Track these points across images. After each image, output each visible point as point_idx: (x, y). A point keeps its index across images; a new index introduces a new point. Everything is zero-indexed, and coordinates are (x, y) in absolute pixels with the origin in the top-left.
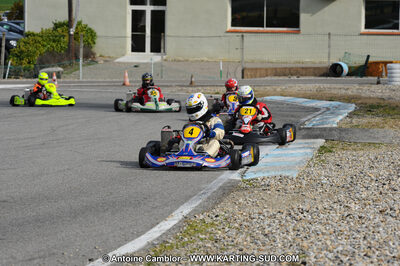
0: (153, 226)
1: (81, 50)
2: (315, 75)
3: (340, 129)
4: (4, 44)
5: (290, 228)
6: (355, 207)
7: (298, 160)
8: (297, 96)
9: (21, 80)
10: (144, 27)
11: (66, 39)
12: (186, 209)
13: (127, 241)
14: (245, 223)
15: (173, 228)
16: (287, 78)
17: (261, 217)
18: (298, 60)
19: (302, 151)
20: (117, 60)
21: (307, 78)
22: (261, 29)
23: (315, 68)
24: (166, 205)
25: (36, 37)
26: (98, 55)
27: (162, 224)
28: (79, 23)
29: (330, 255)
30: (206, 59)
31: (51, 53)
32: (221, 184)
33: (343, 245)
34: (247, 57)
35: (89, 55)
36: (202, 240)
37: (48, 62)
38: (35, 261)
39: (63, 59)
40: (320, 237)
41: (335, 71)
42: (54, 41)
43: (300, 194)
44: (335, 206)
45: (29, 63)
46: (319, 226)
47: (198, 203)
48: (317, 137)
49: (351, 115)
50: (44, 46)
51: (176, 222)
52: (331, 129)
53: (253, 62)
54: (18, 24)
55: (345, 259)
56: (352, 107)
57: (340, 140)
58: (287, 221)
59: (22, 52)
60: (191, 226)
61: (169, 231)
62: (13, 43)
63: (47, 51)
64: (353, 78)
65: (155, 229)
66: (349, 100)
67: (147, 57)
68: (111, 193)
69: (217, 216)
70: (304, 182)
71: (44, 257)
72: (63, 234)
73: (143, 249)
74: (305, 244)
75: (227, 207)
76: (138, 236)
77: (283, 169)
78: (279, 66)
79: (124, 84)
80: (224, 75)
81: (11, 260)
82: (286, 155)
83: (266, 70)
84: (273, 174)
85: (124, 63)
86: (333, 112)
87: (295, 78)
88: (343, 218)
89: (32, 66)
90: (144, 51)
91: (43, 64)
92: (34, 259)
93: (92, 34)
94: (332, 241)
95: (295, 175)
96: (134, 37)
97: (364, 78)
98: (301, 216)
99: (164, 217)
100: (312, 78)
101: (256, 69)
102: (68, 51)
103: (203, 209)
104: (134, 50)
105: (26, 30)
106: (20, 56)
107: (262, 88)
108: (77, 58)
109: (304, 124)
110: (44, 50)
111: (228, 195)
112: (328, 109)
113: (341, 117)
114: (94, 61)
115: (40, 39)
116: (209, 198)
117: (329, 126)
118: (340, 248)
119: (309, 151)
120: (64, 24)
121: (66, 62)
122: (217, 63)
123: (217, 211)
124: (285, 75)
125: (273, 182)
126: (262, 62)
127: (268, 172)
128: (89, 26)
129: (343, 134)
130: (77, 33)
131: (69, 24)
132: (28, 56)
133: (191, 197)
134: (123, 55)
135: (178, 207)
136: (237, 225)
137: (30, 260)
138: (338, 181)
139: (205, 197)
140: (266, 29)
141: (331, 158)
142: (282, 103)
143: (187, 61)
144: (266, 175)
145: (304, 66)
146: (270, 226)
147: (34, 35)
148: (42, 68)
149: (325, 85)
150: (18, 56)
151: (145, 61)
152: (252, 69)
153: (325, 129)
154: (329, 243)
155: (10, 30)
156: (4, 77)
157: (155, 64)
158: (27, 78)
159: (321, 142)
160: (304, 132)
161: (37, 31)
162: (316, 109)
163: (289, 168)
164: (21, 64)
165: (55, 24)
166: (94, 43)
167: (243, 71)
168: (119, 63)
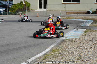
0: (44, 50)
1: (27, 8)
2: (84, 14)
3: (90, 27)
4: (8, 7)
5: (78, 51)
6: (93, 45)
7: (79, 34)
8: (79, 19)
9: (12, 15)
10: (42, 2)
11: (23, 5)
12: (52, 46)
13: (38, 54)
14: (67, 49)
15: (49, 51)
16: (77, 14)
17: (71, 48)
18: (80, 10)
19: (80, 32)
21: (82, 14)
22: (70, 3)
23: (84, 12)
24: (47, 45)
26: (31, 9)
27: (46, 50)
28: (26, 2)
29: (87, 57)
30: (57, 10)
31: (19, 9)
32: (61, 40)
33: (91, 54)
34: (67, 9)
35: (29, 9)
36: (56, 53)
37: (19, 11)
38: (16, 59)
39: (22, 10)
40: (85, 52)
41: (88, 13)
42: (20, 6)
43: (80, 42)
44: (88, 45)
45: (14, 11)
46: (85, 50)
47: (55, 45)
48: (84, 29)
49: (92, 23)
50: (18, 7)
51: (50, 49)
52: (88, 27)
54: (11, 2)
55: (91, 58)
56: (93, 21)
57: (90, 29)
58: (77, 49)
59: (12, 9)
60: (54, 50)
61: (48, 51)
62: (10, 6)
63: (19, 8)
64: (93, 14)
65: (45, 51)
66: (92, 19)
67: (43, 10)
68: (34, 43)
69: (60, 48)
70: (81, 39)
71: (18, 58)
72: (23, 52)
73: (42, 56)
74: (81, 54)
75: (62, 46)
76: (41, 53)
77: (76, 36)
78: (75, 11)
79: (37, 16)
80: (61, 14)
81: (10, 59)
82: (77, 33)
83: (72, 12)
84: (73, 37)
85: (37, 11)
86: (88, 22)
87: (79, 14)
88: (90, 48)
90: (42, 8)
91: (17, 11)
92: (15, 58)
93: (29, 4)
94: (88, 54)
95: (79, 38)
96: (39, 5)
97: (96, 14)
98: (80, 47)
99: (47, 48)
100: (83, 14)
101: (69, 12)
102: (24, 8)
103: (56, 46)
104: (39, 8)
105: (13, 3)
106: (12, 10)
107: (71, 17)
108: (26, 10)
109: (81, 25)
111: (62, 43)
112: (87, 22)
113: (90, 24)
114: (30, 11)
115: (17, 6)
116: (58, 43)
117: (87, 26)
118: (90, 55)
119: (82, 32)
121: (23, 11)
122: (60, 11)
123: (60, 46)
124: (76, 14)
125: (73, 39)
126: (71, 11)
127: (72, 37)
128: (29, 2)
129: (91, 28)
130: (26, 4)
133: (53, 43)
134: (37, 9)
135: (50, 46)
136: (65, 50)
137: (14, 59)
138: (89, 39)
139: (57, 43)
140: (72, 3)
141: (87, 33)
142: (76, 20)
143: (52, 10)
144: (72, 38)
145: (81, 11)
146: (73, 50)
147: (15, 5)
148: (17, 13)
149: (86, 16)
150: (11, 10)
151: (42, 11)
152: (68, 12)
153: (86, 27)
154: (87, 54)
155: (9, 3)
156: (8, 15)
157: (45, 11)
158: (14, 15)
159: (85, 30)
160: (81, 27)
161: (16, 4)
162: (84, 22)
163: (77, 36)
164: (12, 12)
165: (20, 2)
166: (30, 6)
167: (66, 13)
168: (36, 11)
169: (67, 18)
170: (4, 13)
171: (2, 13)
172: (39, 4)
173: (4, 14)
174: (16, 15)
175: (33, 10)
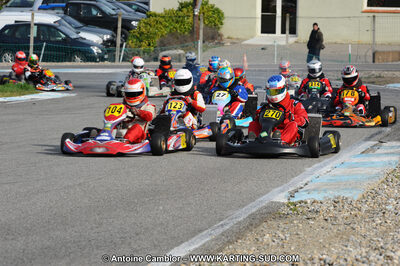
1: (201, 32)
4: (120, 25)
10: (275, 7)
11: (191, 20)
20: (246, 42)
22: (399, 9)
25: (157, 19)
26: (225, 36)
28: (207, 3)
30: (339, 41)
31: (173, 34)
34: (379, 40)
35: (214, 36)
37: (169, 44)
39: (186, 41)
42: (177, 22)
45: (149, 45)
50: (166, 27)
53: (389, 44)
59: (141, 34)
62: (134, 23)
63: (170, 32)
67: (279, 38)
85: (252, 45)
89: (152, 48)
90: (274, 32)
91: (164, 45)
93: (218, 12)
96: (263, 18)
101: (389, 52)
102: (192, 32)
104: (263, 32)
105: (151, 10)
106: (140, 37)
107: (390, 74)
110: (165, 32)
114: (220, 44)
115: (161, 20)
120: (190, 4)
121: (190, 44)
126: (395, 45)
128: (217, 6)
131: (194, 4)
132: (148, 37)
134: (252, 37)
147: (155, 15)
148: (162, 51)
156: (119, 60)
161: (160, 11)
164: (140, 47)
165: (181, 4)
166: (222, 24)
167: (374, 54)
168: (248, 45)
169: (371, 80)
170: (104, 52)
171: (95, 50)
172: (262, 16)
173: (106, 57)
174: (156, 59)
175: (235, 42)
